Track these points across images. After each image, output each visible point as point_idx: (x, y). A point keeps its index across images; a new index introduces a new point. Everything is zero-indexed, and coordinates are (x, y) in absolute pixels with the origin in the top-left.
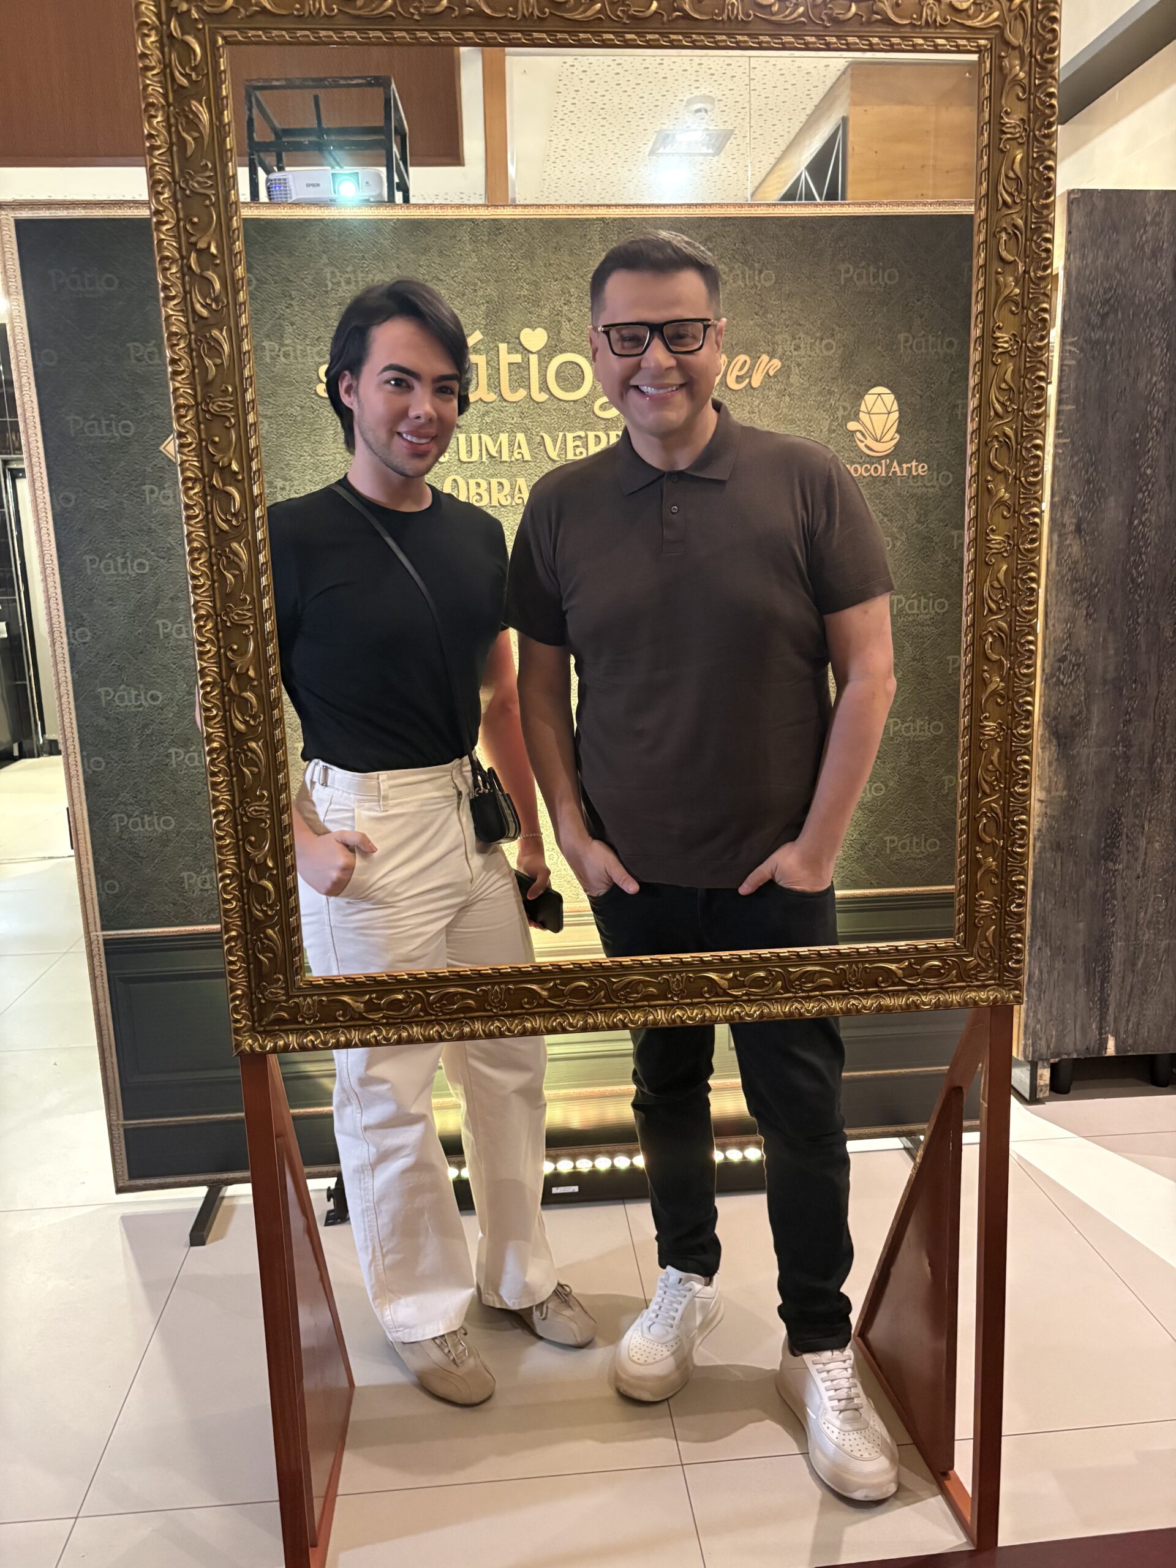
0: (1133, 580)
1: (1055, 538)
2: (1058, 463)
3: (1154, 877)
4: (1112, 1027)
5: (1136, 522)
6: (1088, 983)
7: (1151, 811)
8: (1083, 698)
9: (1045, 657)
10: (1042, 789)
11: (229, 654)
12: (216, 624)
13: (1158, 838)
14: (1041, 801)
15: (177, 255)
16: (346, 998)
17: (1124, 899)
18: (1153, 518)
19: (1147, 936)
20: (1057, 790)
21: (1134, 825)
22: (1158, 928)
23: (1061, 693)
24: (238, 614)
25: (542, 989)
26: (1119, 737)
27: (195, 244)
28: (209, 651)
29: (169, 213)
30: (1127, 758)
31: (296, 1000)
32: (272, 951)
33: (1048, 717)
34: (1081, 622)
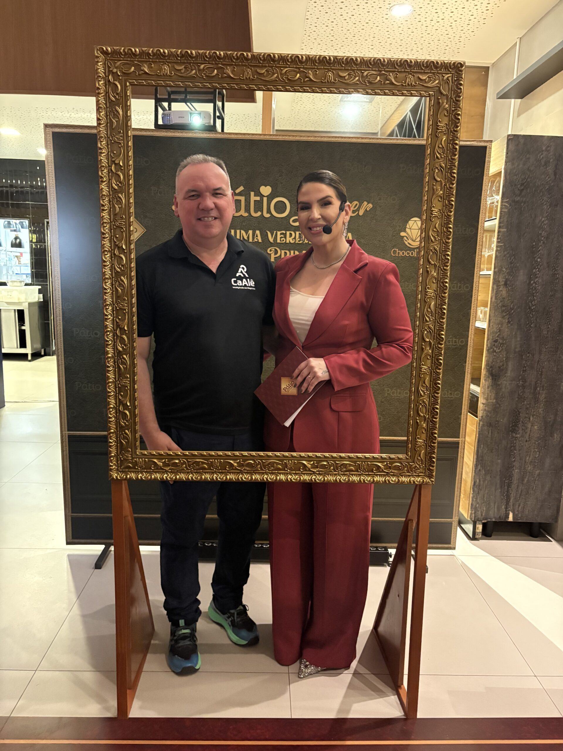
0: (530, 308)
1: (495, 287)
2: (497, 254)
3: (534, 441)
4: (511, 508)
5: (532, 282)
6: (501, 487)
7: (534, 412)
8: (504, 359)
9: (488, 340)
10: (484, 398)
11: (117, 320)
12: (113, 308)
13: (536, 424)
14: (483, 404)
15: (107, 165)
16: (155, 460)
17: (519, 450)
18: (540, 281)
19: (529, 468)
20: (491, 399)
21: (526, 417)
22: (535, 465)
23: (495, 356)
24: (122, 305)
25: (234, 462)
26: (520, 378)
27: (114, 161)
28: (110, 318)
29: (105, 149)
30: (524, 387)
31: (135, 459)
32: (127, 439)
33: (488, 366)
34: (505, 325)
